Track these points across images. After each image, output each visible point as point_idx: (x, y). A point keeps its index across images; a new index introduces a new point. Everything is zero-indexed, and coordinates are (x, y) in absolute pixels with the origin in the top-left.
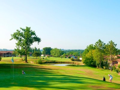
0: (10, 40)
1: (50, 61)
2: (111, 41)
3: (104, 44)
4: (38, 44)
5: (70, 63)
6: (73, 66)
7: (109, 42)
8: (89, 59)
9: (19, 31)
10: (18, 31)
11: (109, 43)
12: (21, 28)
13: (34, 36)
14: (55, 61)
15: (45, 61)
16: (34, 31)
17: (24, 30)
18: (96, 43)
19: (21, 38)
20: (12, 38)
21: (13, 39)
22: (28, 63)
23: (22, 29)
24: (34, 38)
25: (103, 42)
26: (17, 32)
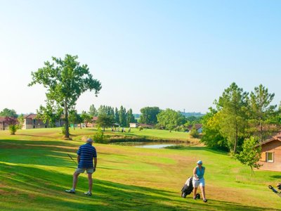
0: (29, 85)
1: (134, 137)
2: (261, 86)
3: (245, 93)
4: (96, 96)
5: (180, 142)
6: (177, 148)
7: (256, 89)
8: (212, 132)
9: (51, 64)
10: (47, 64)
11: (254, 91)
12: (54, 59)
13: (85, 76)
14: (145, 137)
15: (120, 138)
16: (86, 66)
17: (60, 62)
18: (225, 90)
19: (54, 82)
20: (33, 81)
21: (35, 82)
22: (71, 139)
23: (57, 61)
24: (86, 81)
25: (242, 90)
26: (46, 66)
